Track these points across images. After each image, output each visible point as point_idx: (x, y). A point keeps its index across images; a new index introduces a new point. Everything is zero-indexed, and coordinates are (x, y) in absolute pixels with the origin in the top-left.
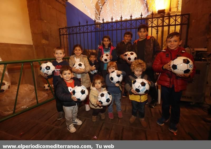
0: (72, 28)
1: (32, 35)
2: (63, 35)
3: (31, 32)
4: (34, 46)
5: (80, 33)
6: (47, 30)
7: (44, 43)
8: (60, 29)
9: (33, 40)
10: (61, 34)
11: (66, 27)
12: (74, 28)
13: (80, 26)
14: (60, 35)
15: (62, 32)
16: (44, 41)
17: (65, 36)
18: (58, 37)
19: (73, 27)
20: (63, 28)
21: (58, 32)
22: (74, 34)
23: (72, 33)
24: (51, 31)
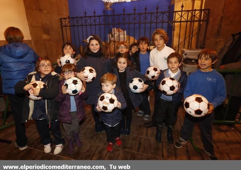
0: (76, 19)
1: (30, 28)
2: (66, 26)
3: (29, 24)
4: (32, 42)
5: (86, 25)
6: (48, 23)
7: (45, 39)
8: (61, 19)
9: (31, 34)
10: (63, 25)
11: (69, 16)
12: (79, 18)
13: (86, 17)
14: (62, 27)
15: (63, 22)
16: (45, 37)
17: (68, 28)
18: (60, 30)
19: (77, 17)
20: (65, 18)
21: (60, 24)
22: (79, 27)
23: (77, 24)
24: (51, 23)
